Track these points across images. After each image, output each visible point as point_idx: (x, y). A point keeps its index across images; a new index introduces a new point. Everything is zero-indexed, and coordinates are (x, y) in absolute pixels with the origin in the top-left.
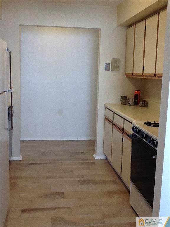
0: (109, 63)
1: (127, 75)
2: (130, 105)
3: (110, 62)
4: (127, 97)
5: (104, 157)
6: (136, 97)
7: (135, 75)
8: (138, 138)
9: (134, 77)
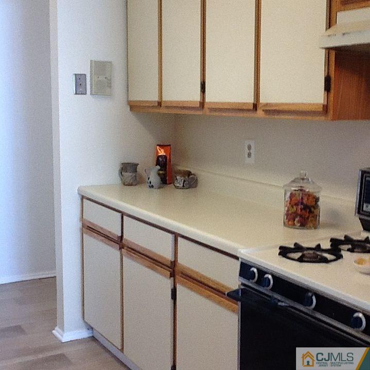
0: (85, 75)
1: (134, 107)
2: (152, 186)
3: (86, 70)
4: (137, 165)
5: (84, 334)
6: (163, 163)
7: (167, 107)
8: (280, 304)
9: (163, 111)
